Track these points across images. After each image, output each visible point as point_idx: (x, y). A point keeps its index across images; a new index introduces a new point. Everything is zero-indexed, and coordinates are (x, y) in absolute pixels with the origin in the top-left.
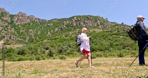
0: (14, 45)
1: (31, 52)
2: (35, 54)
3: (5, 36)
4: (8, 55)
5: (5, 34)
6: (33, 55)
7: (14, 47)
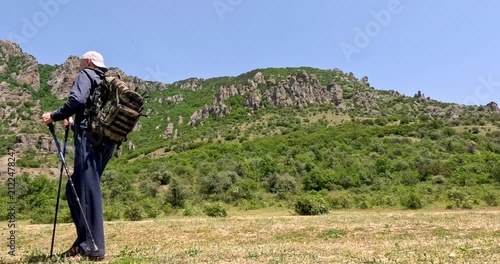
0: (52, 169)
2: (124, 200)
5: (23, 131)
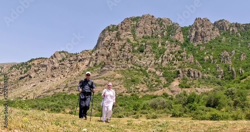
0: (197, 89)
1: (233, 102)
2: (243, 107)
3: (181, 72)
4: (190, 107)
5: (179, 68)
6: (239, 109)
7: (197, 91)
